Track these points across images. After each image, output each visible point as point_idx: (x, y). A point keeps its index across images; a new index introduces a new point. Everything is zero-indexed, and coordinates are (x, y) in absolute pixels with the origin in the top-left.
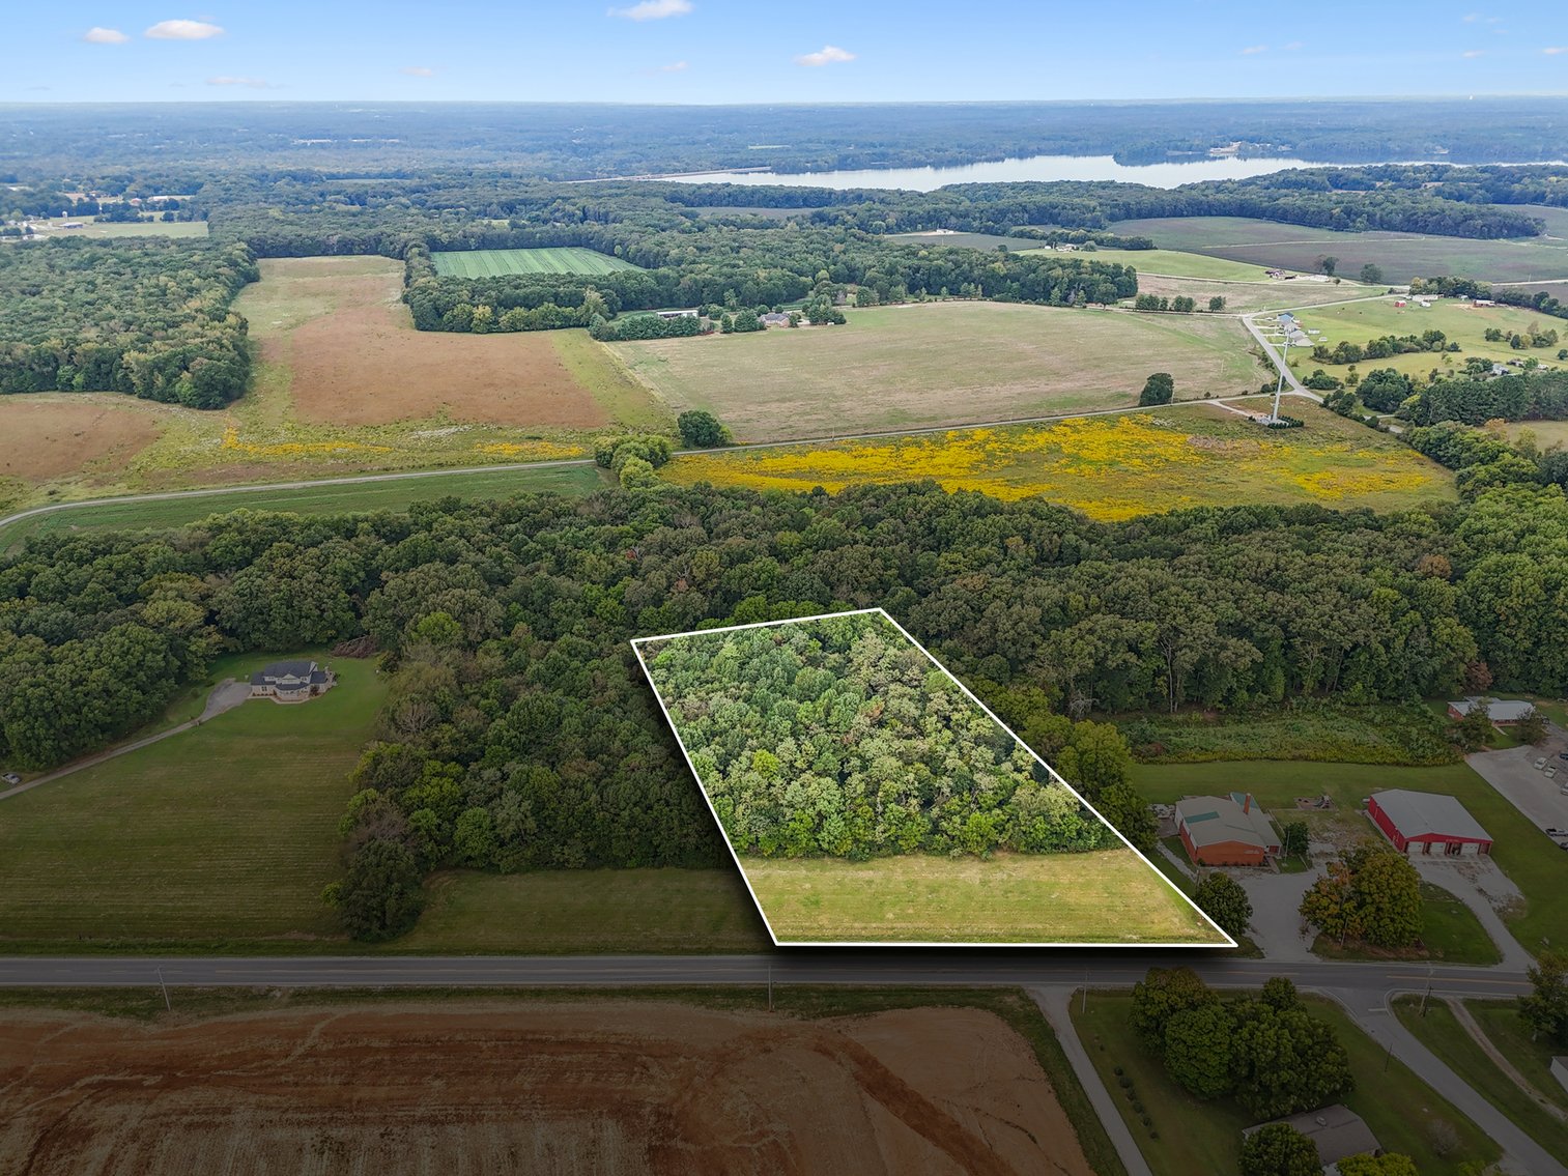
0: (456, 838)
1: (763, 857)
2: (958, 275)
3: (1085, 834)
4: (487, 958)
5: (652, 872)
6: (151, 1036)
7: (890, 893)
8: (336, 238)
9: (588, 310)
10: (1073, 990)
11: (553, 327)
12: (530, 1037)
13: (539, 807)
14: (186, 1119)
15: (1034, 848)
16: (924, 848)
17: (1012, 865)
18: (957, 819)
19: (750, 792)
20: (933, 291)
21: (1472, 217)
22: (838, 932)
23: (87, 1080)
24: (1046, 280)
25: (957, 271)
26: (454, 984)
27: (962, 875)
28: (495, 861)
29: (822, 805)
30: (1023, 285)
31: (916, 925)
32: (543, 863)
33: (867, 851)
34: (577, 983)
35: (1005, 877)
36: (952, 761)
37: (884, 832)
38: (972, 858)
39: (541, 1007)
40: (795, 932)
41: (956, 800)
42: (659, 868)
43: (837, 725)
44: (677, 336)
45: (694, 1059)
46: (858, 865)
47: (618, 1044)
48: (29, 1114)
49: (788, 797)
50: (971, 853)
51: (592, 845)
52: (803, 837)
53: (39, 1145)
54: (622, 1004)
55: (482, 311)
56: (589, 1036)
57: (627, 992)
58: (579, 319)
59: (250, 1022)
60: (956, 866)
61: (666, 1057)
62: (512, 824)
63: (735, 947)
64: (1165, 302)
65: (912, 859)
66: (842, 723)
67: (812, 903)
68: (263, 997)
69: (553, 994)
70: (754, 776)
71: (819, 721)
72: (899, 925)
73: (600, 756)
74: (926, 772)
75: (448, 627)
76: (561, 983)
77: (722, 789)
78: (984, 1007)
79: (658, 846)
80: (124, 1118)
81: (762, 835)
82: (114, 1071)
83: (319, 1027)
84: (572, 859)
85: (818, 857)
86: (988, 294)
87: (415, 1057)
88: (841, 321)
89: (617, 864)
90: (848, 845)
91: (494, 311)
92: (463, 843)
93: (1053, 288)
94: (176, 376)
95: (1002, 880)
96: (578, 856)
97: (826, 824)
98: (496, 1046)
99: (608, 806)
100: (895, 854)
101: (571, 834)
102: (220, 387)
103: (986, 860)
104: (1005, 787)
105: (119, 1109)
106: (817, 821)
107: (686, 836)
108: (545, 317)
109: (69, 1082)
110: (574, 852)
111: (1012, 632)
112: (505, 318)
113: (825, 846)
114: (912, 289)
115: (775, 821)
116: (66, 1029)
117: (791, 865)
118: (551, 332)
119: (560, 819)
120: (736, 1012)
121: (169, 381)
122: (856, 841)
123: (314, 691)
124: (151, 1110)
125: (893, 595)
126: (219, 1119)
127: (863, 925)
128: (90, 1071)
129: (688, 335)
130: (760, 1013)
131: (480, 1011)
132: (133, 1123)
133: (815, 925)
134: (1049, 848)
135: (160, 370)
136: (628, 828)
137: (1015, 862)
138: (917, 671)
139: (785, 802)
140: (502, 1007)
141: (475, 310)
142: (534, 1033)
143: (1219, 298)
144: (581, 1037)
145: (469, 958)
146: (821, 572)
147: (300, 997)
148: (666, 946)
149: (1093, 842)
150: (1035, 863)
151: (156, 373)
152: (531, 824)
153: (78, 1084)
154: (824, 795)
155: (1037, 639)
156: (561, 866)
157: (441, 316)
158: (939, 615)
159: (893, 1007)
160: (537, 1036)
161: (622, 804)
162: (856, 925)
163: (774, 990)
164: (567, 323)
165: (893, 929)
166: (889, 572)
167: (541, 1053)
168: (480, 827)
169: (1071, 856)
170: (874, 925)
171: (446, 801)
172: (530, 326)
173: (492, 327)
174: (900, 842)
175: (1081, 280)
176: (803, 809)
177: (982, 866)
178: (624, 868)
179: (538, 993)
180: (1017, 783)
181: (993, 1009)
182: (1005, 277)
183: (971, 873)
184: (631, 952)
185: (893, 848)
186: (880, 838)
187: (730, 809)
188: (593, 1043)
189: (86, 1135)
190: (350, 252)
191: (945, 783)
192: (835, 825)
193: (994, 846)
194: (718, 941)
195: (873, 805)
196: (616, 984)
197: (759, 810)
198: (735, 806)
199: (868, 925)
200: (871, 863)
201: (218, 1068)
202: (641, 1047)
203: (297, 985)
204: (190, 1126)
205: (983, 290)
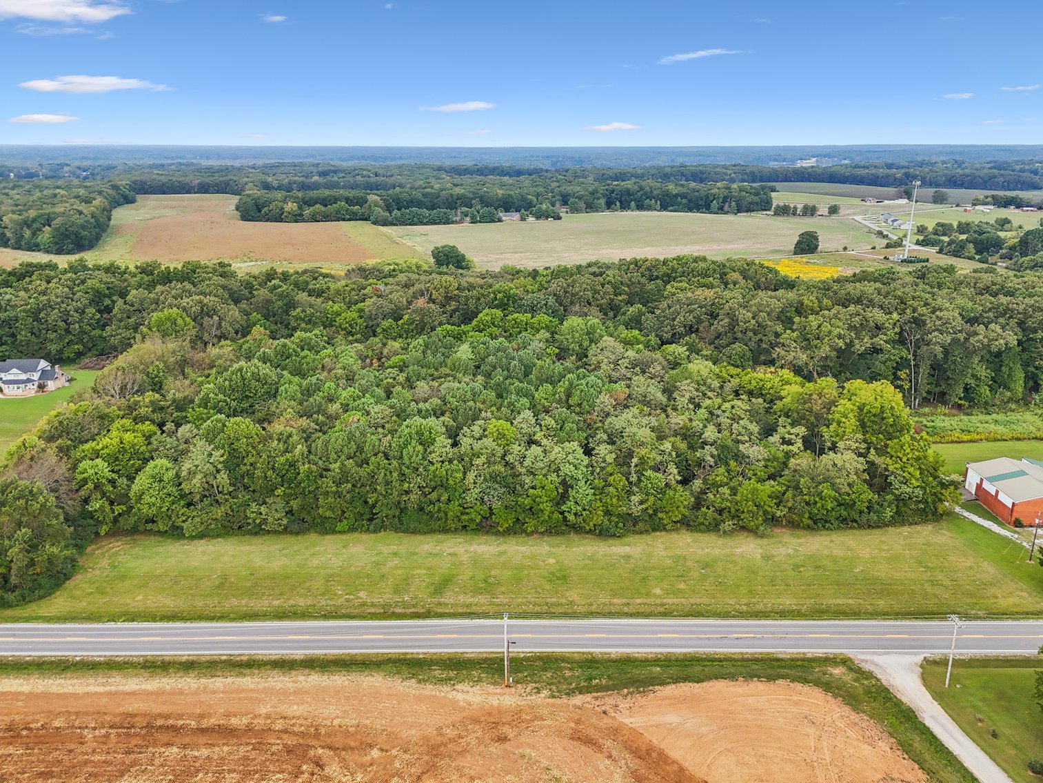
0: (132, 494)
1: (497, 533)
2: (642, 195)
3: (876, 507)
4: (135, 625)
5: (364, 536)
7: (653, 568)
8: (197, 182)
9: (370, 206)
11: (344, 220)
12: (160, 722)
13: (234, 460)
15: (819, 524)
16: (687, 524)
17: (794, 541)
18: (725, 490)
19: (483, 459)
20: (625, 206)
21: (995, 177)
22: (593, 608)
24: (707, 197)
25: (642, 192)
26: (79, 655)
27: (739, 550)
28: (179, 523)
29: (567, 469)
30: (690, 201)
31: (692, 601)
32: (236, 526)
33: (621, 525)
34: (245, 653)
35: (790, 551)
36: (710, 433)
37: (641, 503)
38: (746, 534)
39: (189, 682)
40: (537, 609)
41: (722, 470)
42: (375, 532)
43: (580, 405)
44: (436, 224)
45: (394, 752)
46: (611, 541)
47: (285, 731)
49: (527, 462)
50: (743, 528)
51: (295, 504)
52: (547, 507)
54: (302, 678)
55: (291, 206)
56: (245, 721)
57: (310, 664)
58: (363, 214)
60: (729, 542)
61: (352, 749)
62: (199, 476)
63: (460, 610)
64: (795, 208)
65: (674, 536)
66: (585, 403)
67: (558, 578)
69: (212, 666)
70: (488, 442)
71: (559, 401)
72: (670, 601)
73: (315, 416)
74: (683, 446)
75: (180, 321)
76: (223, 653)
77: (450, 456)
79: (374, 506)
81: (497, 505)
84: (270, 519)
85: (563, 533)
86: (664, 207)
88: (560, 218)
89: (325, 527)
90: (599, 518)
91: (300, 208)
92: (140, 498)
93: (712, 201)
94: (40, 230)
95: (789, 555)
96: (277, 516)
97: (572, 493)
98: (107, 736)
99: (316, 459)
100: (654, 530)
101: (271, 491)
102: (73, 237)
103: (762, 536)
104: (775, 459)
106: (561, 491)
107: (407, 492)
108: (338, 212)
110: (273, 511)
111: (753, 322)
112: (307, 212)
113: (571, 517)
114: (609, 205)
115: (513, 491)
117: (531, 541)
118: (342, 223)
119: (258, 473)
120: (459, 687)
121: (34, 234)
122: (607, 513)
123: (41, 387)
125: (624, 314)
127: (624, 601)
129: (444, 224)
130: (491, 688)
131: (101, 689)
133: (563, 601)
134: (836, 523)
135: (28, 227)
136: (338, 484)
137: (799, 538)
138: (659, 368)
139: (523, 470)
140: (133, 684)
141: (285, 206)
142: (167, 717)
143: (835, 205)
144: (234, 721)
145: (111, 625)
146: (555, 295)
148: (373, 610)
149: (889, 513)
150: (823, 538)
151: (25, 228)
152: (223, 478)
154: (570, 457)
155: (779, 328)
156: (259, 530)
157: (260, 211)
158: (674, 319)
160: (171, 722)
161: (333, 456)
162: (615, 601)
163: (511, 660)
164: (354, 217)
165: (662, 605)
166: (620, 298)
167: (168, 745)
168: (161, 481)
169: (863, 532)
170: (639, 601)
171: (127, 456)
172: (327, 218)
173: (297, 218)
174: (660, 515)
175: (732, 197)
176: (545, 475)
177: (759, 541)
178: (334, 532)
179: (189, 666)
180: (788, 455)
182: (676, 196)
183: (748, 548)
184: (326, 617)
185: (651, 522)
186: (636, 510)
187: (459, 475)
188: (249, 729)
190: (206, 192)
191: (707, 454)
192: (583, 492)
193: (773, 521)
194: (440, 604)
195: (627, 475)
196: (299, 654)
197: (494, 478)
198: (465, 473)
199: (631, 601)
200: (625, 540)
202: (317, 736)
205: (661, 205)
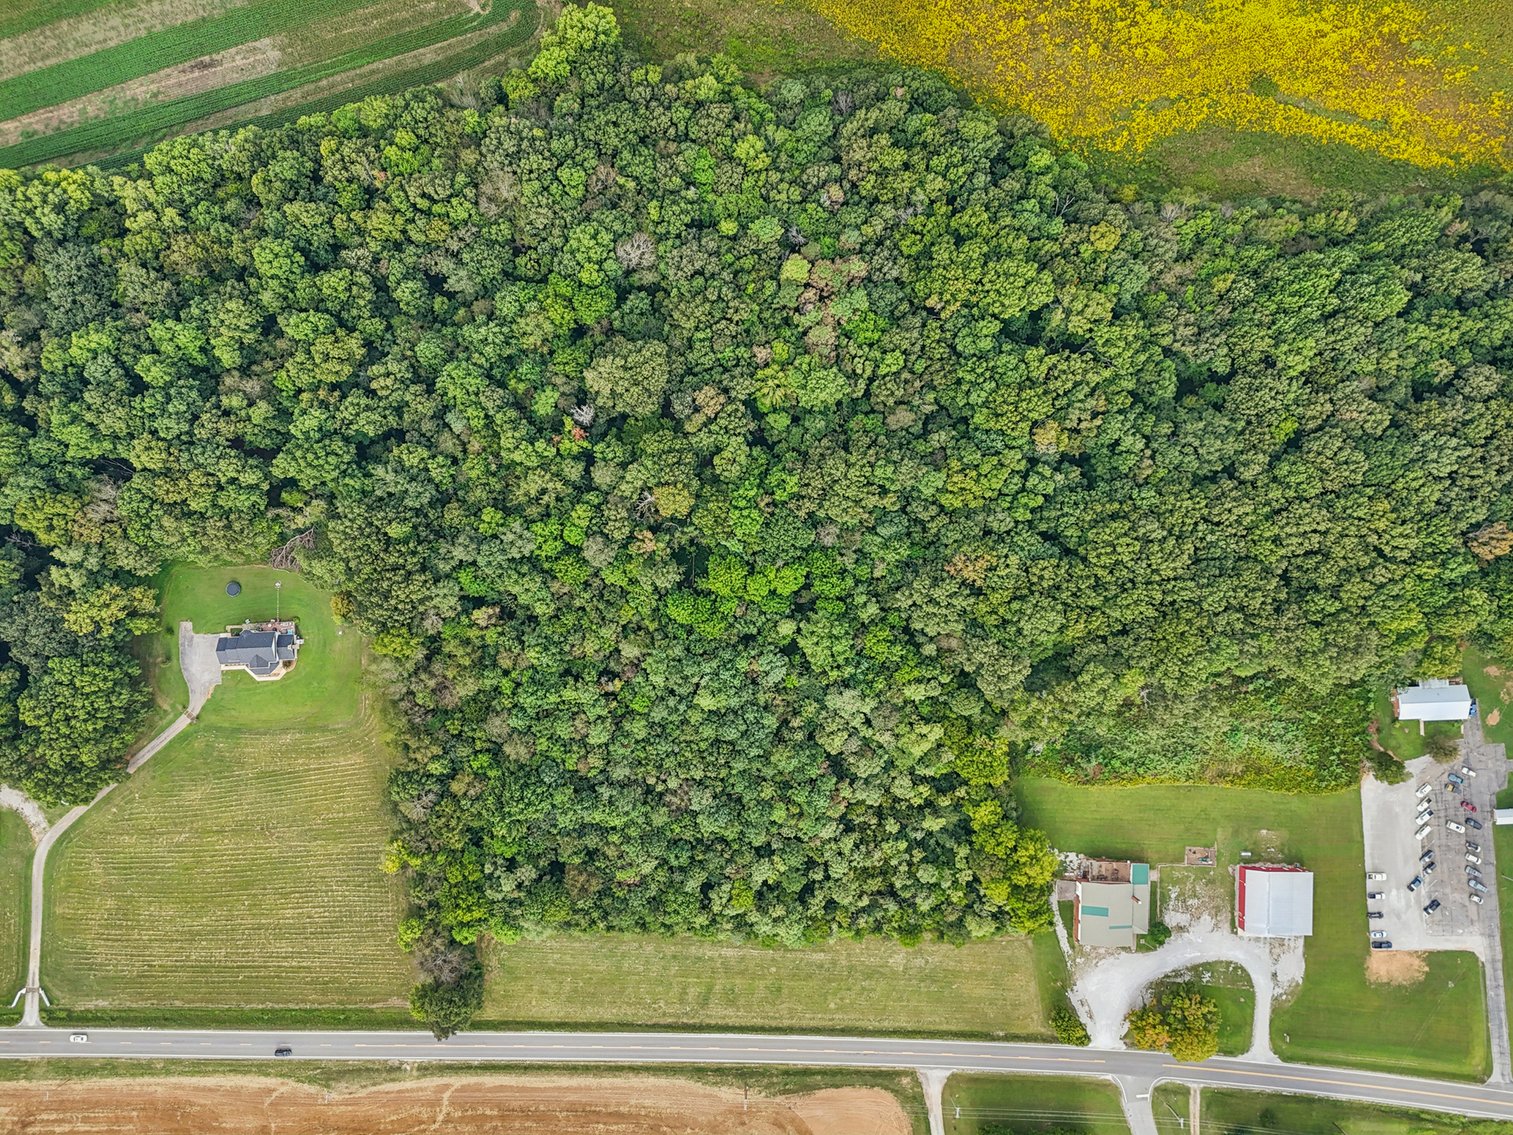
6: (336, 1103)
7: (835, 980)
10: (948, 1073)
12: (588, 1108)
17: (931, 948)
27: (892, 961)
39: (590, 1081)
45: (697, 1130)
47: (647, 1116)
56: (627, 1108)
59: (399, 1092)
61: (679, 1128)
68: (394, 1071)
72: (837, 1016)
76: (601, 1059)
78: (886, 1088)
83: (446, 1095)
87: (517, 1125)
98: (568, 1116)
116: (276, 1094)
127: (812, 1016)
131: (550, 1085)
133: (777, 1015)
140: (565, 1081)
142: (590, 1104)
144: (622, 1108)
147: (425, 1070)
159: (827, 1086)
160: (593, 1107)
162: (807, 1015)
165: (832, 1019)
167: (598, 1123)
179: (587, 1069)
181: (893, 1091)
183: (898, 957)
188: (630, 1114)
202: (661, 1119)
203: (419, 1059)
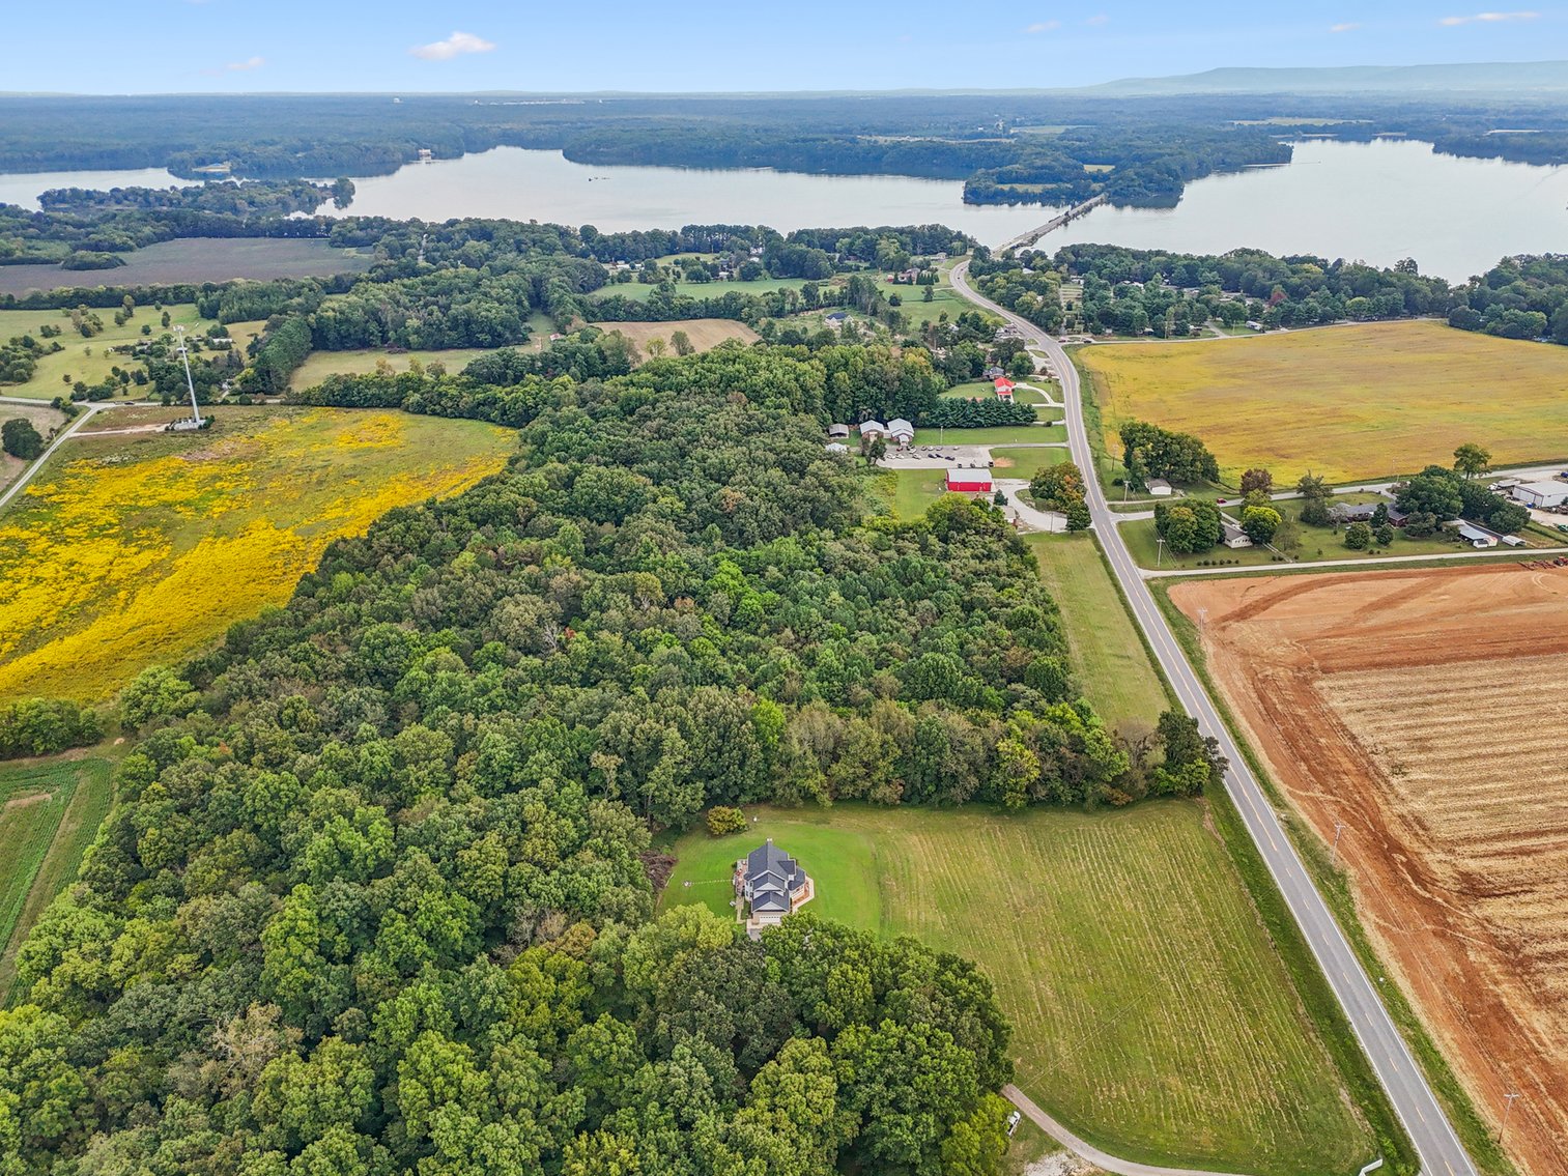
6: (1360, 872)
14: (1421, 832)
23: (1422, 892)
48: (1469, 911)
53: (1489, 896)
68: (1292, 827)
80: (1440, 862)
82: (1404, 880)
83: (1303, 793)
105: (1434, 867)
109: (1430, 902)
116: (1381, 922)
124: (1424, 850)
126: (1410, 818)
128: (1414, 894)
132: (1442, 856)
153: (1428, 895)
189: (1466, 877)
201: (1369, 830)
204: (1425, 828)
